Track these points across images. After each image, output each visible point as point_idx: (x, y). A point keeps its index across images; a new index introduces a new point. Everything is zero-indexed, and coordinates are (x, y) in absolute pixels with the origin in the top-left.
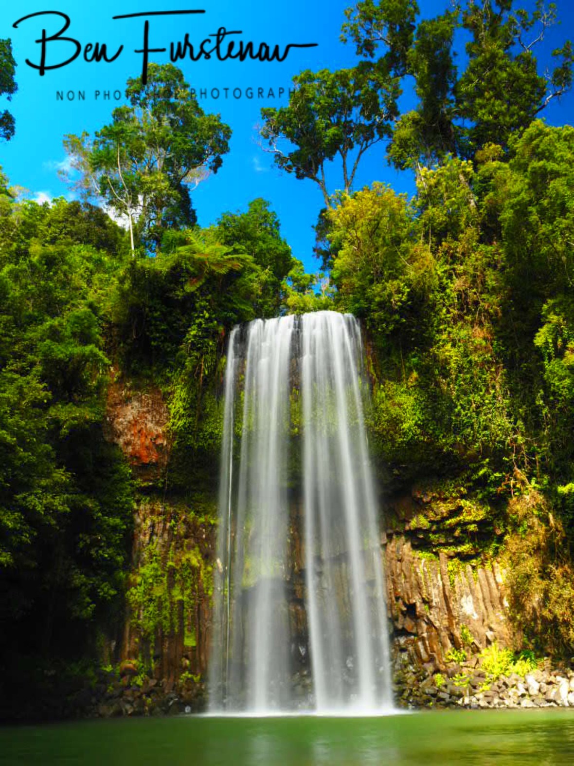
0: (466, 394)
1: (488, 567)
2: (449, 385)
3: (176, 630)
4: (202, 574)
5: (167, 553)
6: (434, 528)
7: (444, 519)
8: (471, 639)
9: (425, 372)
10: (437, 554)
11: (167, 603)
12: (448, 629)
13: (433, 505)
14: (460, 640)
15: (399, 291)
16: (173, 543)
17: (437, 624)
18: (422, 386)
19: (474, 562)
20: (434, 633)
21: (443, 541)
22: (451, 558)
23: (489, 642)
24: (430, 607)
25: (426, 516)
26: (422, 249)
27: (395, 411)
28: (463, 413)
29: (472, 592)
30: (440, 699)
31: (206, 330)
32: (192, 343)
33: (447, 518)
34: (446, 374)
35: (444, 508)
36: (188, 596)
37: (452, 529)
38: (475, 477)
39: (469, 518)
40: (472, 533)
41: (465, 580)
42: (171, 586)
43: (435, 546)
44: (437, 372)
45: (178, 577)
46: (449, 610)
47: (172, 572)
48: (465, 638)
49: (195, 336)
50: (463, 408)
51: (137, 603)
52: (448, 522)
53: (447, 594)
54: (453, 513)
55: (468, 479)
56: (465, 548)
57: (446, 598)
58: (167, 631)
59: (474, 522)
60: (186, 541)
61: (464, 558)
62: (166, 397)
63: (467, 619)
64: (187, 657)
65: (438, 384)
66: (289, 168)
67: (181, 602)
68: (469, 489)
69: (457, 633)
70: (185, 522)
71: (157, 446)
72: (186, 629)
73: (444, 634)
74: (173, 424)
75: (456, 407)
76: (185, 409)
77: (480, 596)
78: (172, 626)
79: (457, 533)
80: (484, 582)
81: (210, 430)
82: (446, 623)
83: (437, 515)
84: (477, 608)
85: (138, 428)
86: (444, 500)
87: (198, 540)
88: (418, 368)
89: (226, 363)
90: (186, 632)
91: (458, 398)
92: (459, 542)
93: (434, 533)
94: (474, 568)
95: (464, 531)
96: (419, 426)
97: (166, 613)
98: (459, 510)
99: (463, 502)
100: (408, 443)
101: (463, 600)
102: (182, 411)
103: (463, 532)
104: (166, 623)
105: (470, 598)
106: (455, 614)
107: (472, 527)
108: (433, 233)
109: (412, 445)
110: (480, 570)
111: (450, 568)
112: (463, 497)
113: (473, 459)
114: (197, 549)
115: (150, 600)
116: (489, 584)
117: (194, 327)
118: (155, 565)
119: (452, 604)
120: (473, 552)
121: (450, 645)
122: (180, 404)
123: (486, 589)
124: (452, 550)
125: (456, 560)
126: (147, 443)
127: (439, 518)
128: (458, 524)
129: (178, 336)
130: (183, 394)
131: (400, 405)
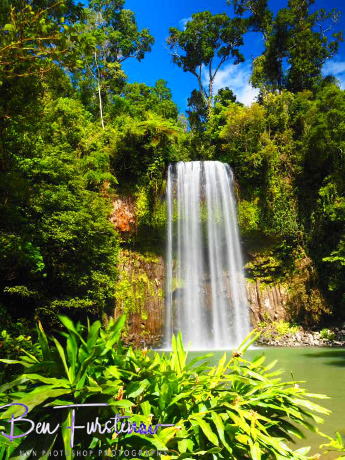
0: (279, 210)
1: (277, 286)
2: (272, 205)
3: (138, 312)
4: (149, 286)
5: (131, 275)
6: (256, 268)
7: (261, 265)
8: (269, 317)
9: (262, 197)
10: (255, 280)
11: (134, 300)
12: (258, 313)
13: (257, 259)
14: (264, 318)
15: (257, 159)
16: (134, 270)
17: (254, 311)
18: (260, 205)
19: (271, 284)
20: (252, 315)
21: (259, 274)
22: (261, 282)
23: (275, 318)
24: (251, 303)
25: (253, 263)
26: (265, 136)
27: (248, 215)
28: (278, 219)
29: (269, 297)
30: (259, 342)
31: (159, 167)
32: (153, 174)
33: (262, 265)
34: (271, 200)
35: (262, 260)
36: (142, 296)
37: (264, 270)
38: (277, 247)
39: (273, 265)
40: (273, 272)
41: (266, 292)
42: (135, 291)
43: (255, 277)
44: (267, 198)
45: (137, 287)
46: (260, 305)
47: (134, 285)
48: (266, 317)
49: (154, 170)
50: (278, 216)
51: (120, 299)
52: (263, 266)
53: (260, 298)
54: (265, 263)
55: (274, 248)
56: (268, 278)
57: (259, 300)
58: (134, 312)
59: (274, 267)
60: (140, 270)
61: (267, 282)
62: (134, 199)
63: (266, 308)
64: (143, 324)
65: (267, 204)
67: (139, 299)
68: (274, 252)
69: (263, 314)
70: (139, 260)
71: (130, 224)
72: (142, 311)
73: (257, 315)
74: (139, 213)
75: (274, 215)
76: (145, 206)
77: (272, 299)
78: (136, 310)
79: (266, 271)
80: (275, 293)
81: (157, 218)
82: (258, 310)
83: (258, 263)
84: (271, 304)
85: (121, 213)
86: (262, 256)
87: (145, 269)
88: (258, 195)
89: (166, 184)
90: (142, 313)
91: (276, 211)
92: (266, 275)
93: (256, 271)
94: (271, 287)
95: (269, 271)
96: (257, 223)
97: (133, 304)
98: (268, 261)
99: (271, 258)
100: (251, 231)
101: (266, 300)
102: (144, 207)
103: (268, 271)
104: (134, 308)
105: (268, 299)
106: (262, 306)
107: (273, 269)
108: (271, 129)
109: (253, 231)
110: (273, 288)
111: (261, 286)
112: (271, 255)
113: (279, 239)
114: (145, 274)
115: (127, 298)
116: (277, 294)
117: (154, 164)
118: (126, 281)
119: (261, 302)
120: (271, 280)
121: (258, 318)
122: (143, 203)
123: (275, 297)
124: (263, 278)
125: (264, 283)
126: (125, 221)
127: (259, 264)
128: (267, 267)
129: (144, 169)
130: (145, 199)
131: (249, 212)
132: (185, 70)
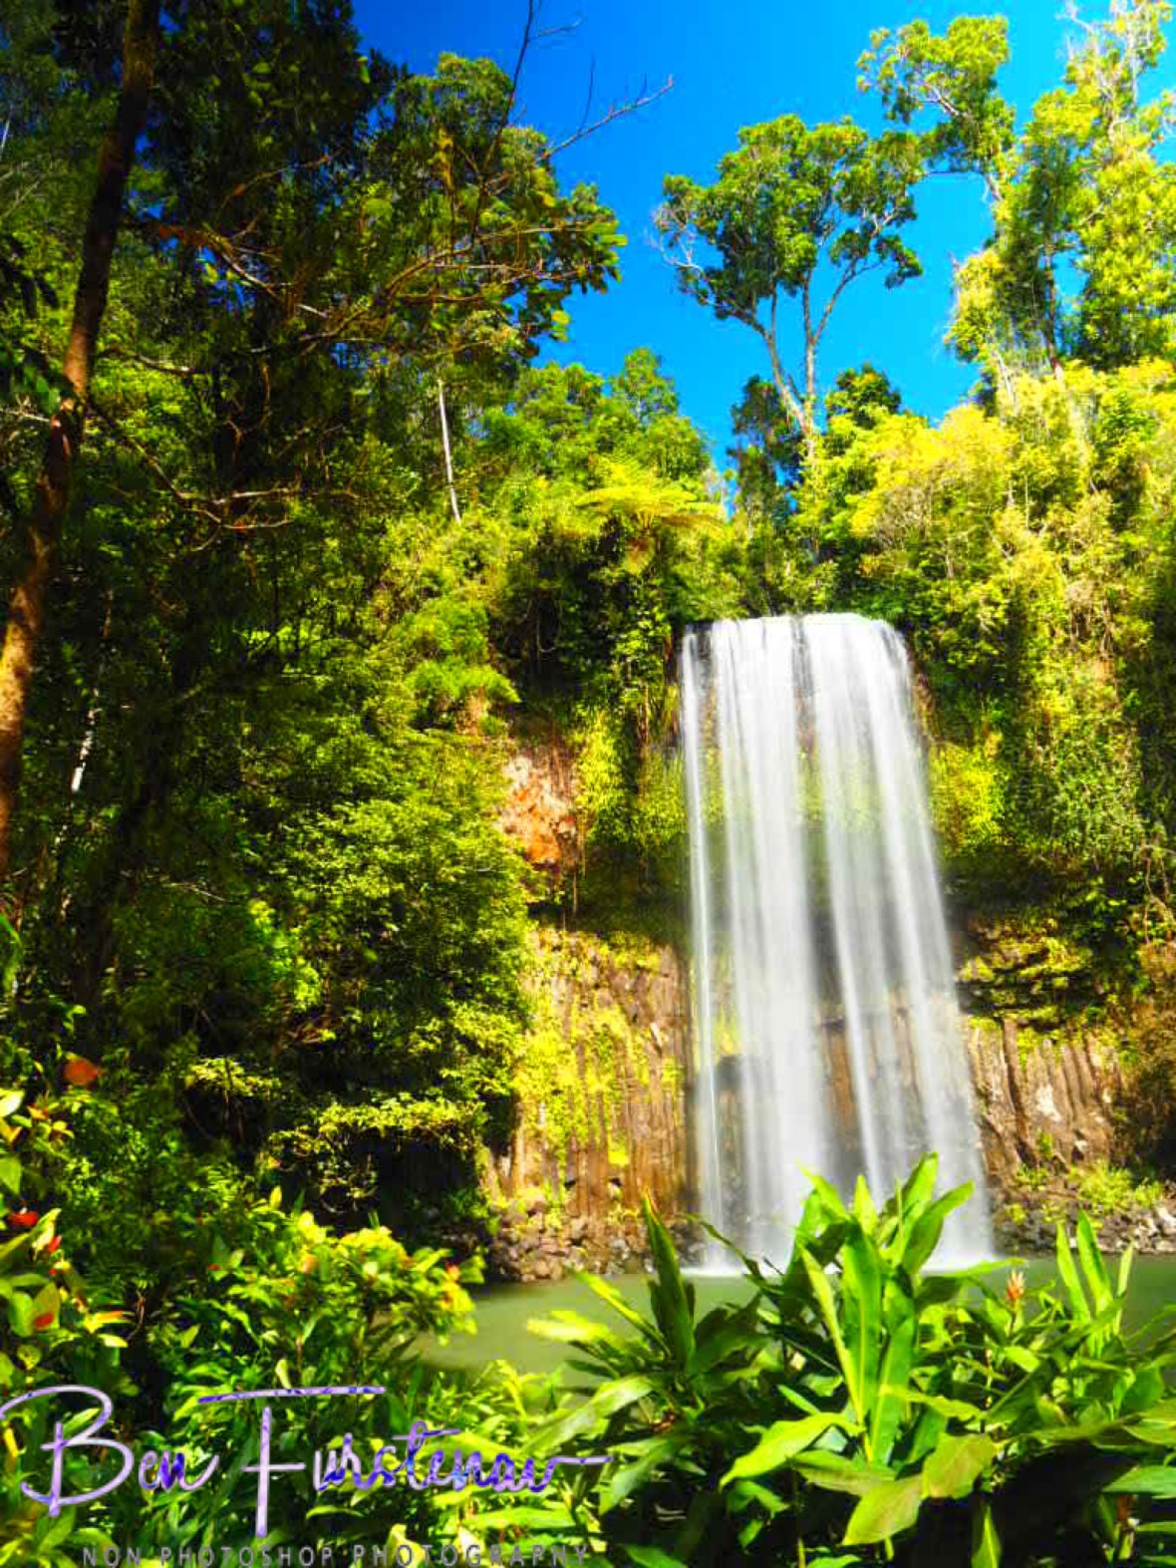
0: (1074, 773)
1: (1077, 1043)
2: (1047, 755)
3: (598, 1140)
4: (630, 1051)
5: (568, 1013)
6: (1000, 980)
7: (1018, 967)
8: (1054, 1152)
9: (1012, 732)
10: (999, 1021)
11: (581, 1097)
12: (1016, 1135)
13: (1003, 945)
14: (1038, 1156)
15: (989, 602)
16: (577, 997)
17: (1000, 1129)
18: (1005, 756)
19: (1056, 1033)
20: (994, 1141)
21: (1011, 1001)
22: (1021, 1027)
23: (1077, 1156)
24: (988, 1103)
25: (988, 962)
26: (1012, 520)
27: (964, 797)
28: (1070, 804)
29: (1052, 1080)
30: (1024, 1242)
31: (653, 640)
32: (634, 664)
33: (1022, 967)
34: (1044, 740)
35: (1019, 950)
36: (610, 1084)
37: (1029, 983)
38: (1073, 904)
39: (1059, 967)
40: (1060, 990)
41: (1040, 1062)
42: (582, 1072)
43: (998, 1009)
44: (1029, 734)
45: (589, 1053)
46: (1019, 1108)
47: (580, 1046)
48: (1044, 1150)
49: (638, 651)
50: (1072, 797)
51: (533, 1097)
52: (1024, 972)
53: (1018, 1083)
54: (1032, 959)
55: (1060, 907)
56: (1045, 1012)
57: (1014, 1090)
58: (584, 1142)
59: (1065, 974)
60: (597, 994)
61: (1041, 1027)
62: (571, 754)
63: (1043, 1120)
64: (616, 1182)
65: (1030, 755)
66: (701, 297)
67: (600, 1095)
68: (1061, 921)
69: (1031, 1142)
70: (594, 962)
71: (559, 836)
72: (609, 1138)
73: (1010, 1144)
74: (590, 800)
75: (1057, 792)
76: (611, 774)
77: (1063, 1087)
78: (592, 1133)
79: (1036, 989)
80: (1070, 1064)
81: (652, 813)
82: (1012, 1126)
83: (1006, 960)
84: (1058, 1105)
85: (529, 803)
86: (1020, 938)
87: (617, 992)
88: (1000, 724)
89: (680, 700)
90: (611, 1145)
91: (1063, 778)
92: (1036, 1003)
93: (999, 988)
94: (1054, 1042)
95: (1047, 988)
96: (999, 822)
97: (580, 1112)
98: (1042, 955)
99: (1052, 943)
100: (979, 849)
101: (1039, 1092)
102: (606, 777)
103: (1045, 988)
104: (582, 1130)
105: (1049, 1089)
106: (1028, 1113)
107: (1060, 982)
108: (1032, 494)
109: (985, 850)
110: (1063, 1047)
111: (1021, 1043)
112: (1050, 934)
113: (1075, 876)
114: (616, 1009)
115: (556, 1092)
116: (1078, 1067)
117: (635, 633)
118: (553, 1034)
119: (1024, 1099)
120: (1055, 1020)
121: (1018, 1160)
122: (602, 766)
123: (1073, 1076)
124: (1026, 1015)
125: (1029, 1031)
126: (544, 829)
127: (1010, 965)
128: (1040, 975)
129: (602, 649)
130: (610, 752)
131: (970, 786)
132: (721, 315)
